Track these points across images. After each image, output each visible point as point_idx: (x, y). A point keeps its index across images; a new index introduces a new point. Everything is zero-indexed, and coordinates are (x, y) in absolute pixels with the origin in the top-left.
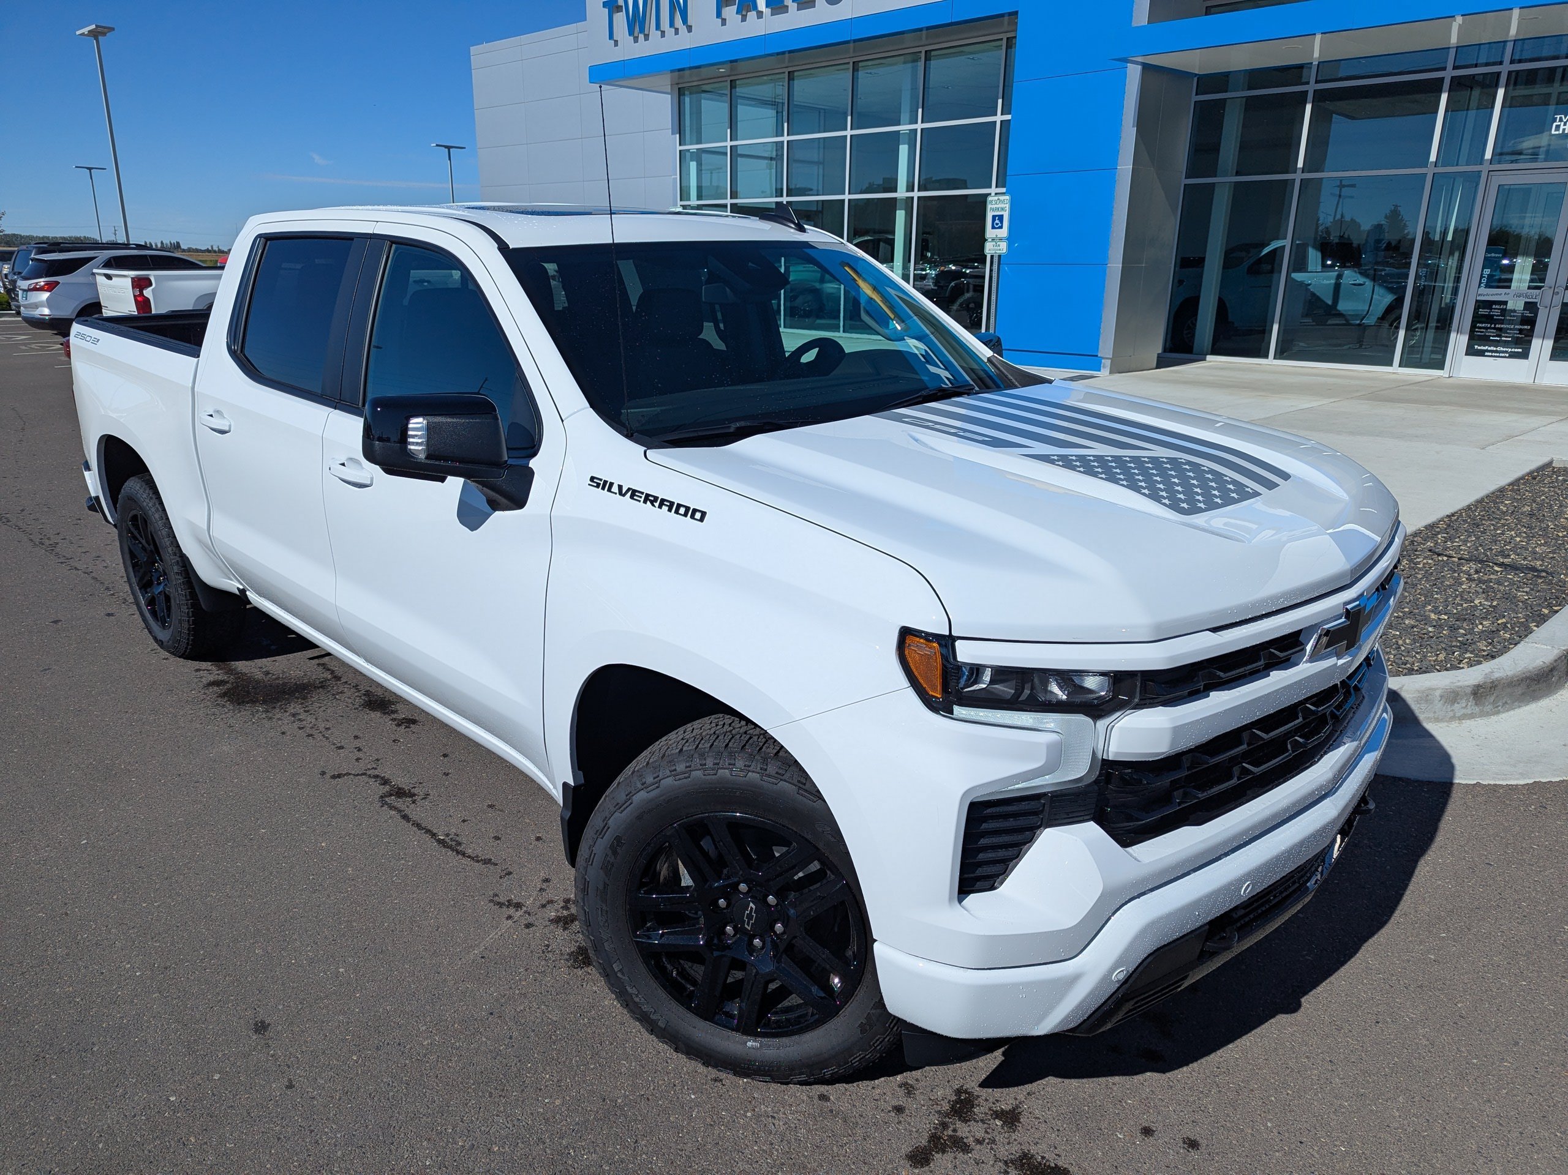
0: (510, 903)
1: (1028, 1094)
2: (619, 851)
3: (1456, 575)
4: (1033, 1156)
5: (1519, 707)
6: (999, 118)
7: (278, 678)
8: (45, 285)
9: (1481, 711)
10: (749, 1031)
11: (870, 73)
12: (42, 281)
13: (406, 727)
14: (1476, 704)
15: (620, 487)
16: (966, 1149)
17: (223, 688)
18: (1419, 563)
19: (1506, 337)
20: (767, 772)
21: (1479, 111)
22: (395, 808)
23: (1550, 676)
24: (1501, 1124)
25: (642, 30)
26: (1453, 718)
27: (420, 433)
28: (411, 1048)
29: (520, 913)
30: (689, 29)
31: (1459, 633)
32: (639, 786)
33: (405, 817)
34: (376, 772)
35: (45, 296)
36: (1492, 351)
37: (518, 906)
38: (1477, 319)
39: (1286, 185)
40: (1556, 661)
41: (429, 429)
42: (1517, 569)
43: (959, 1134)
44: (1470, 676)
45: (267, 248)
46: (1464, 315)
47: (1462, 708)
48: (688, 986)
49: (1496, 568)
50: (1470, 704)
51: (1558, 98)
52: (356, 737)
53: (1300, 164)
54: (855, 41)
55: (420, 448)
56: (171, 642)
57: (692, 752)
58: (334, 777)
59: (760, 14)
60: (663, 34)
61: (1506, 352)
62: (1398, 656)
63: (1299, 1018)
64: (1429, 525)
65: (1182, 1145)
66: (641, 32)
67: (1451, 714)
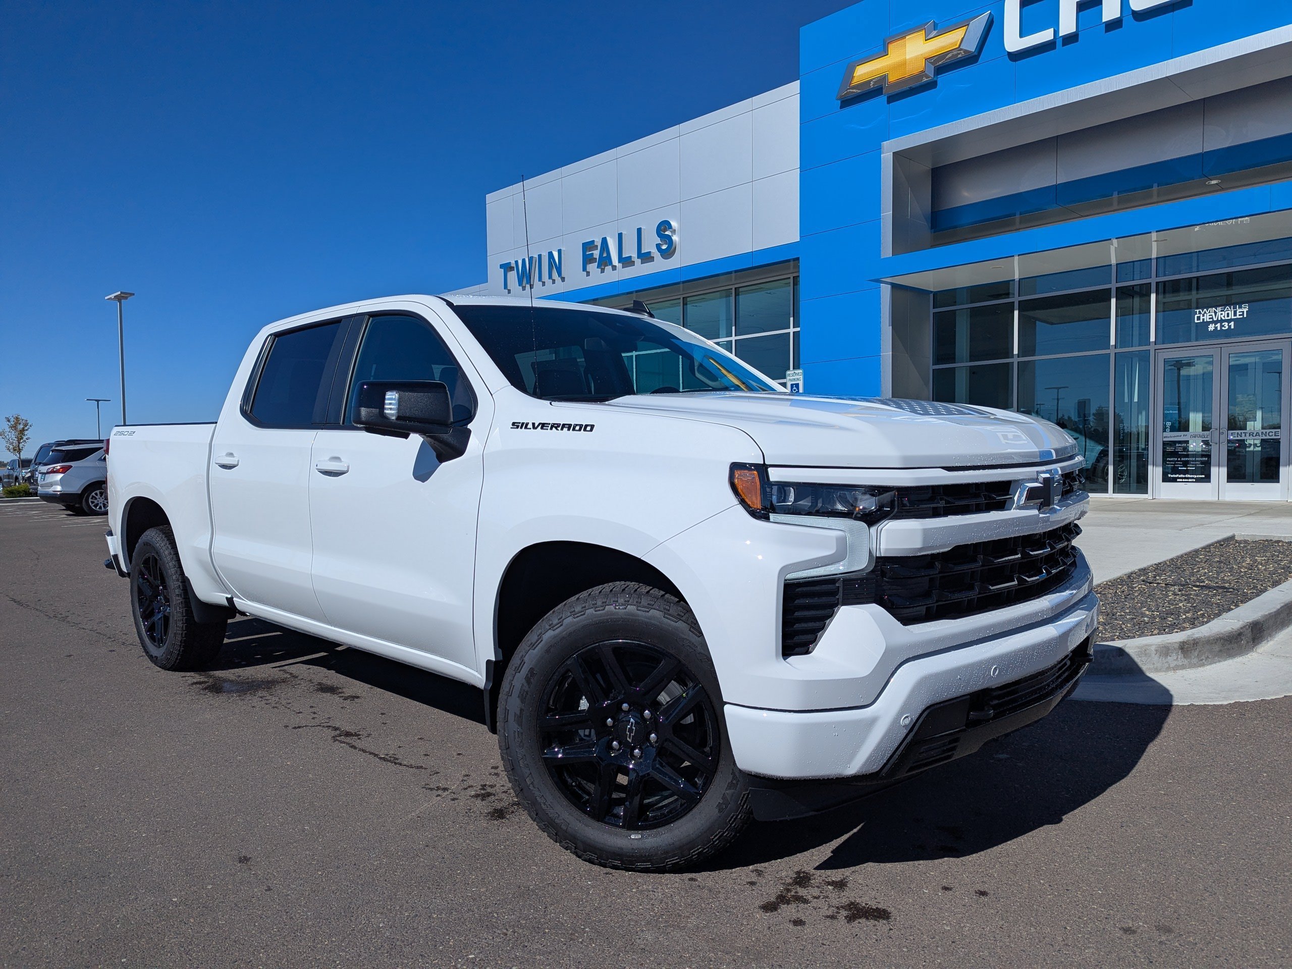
0: (438, 788)
1: (853, 872)
2: (532, 680)
3: (1164, 592)
4: (858, 904)
5: (1219, 661)
6: (791, 330)
7: (248, 679)
8: (61, 468)
9: (1190, 663)
10: (631, 826)
11: (696, 306)
12: (58, 466)
13: (351, 700)
14: (1185, 657)
15: (533, 424)
16: (806, 901)
17: (204, 686)
18: (1135, 587)
19: (1191, 467)
20: (641, 604)
21: (1141, 315)
22: (344, 743)
23: (1239, 639)
24: (1221, 875)
25: (529, 282)
26: (1168, 669)
27: (393, 402)
28: (364, 866)
29: (446, 793)
30: (563, 279)
31: (1168, 620)
32: (548, 627)
33: (354, 747)
34: (329, 724)
35: (59, 476)
36: (1182, 478)
37: (445, 789)
38: (1165, 454)
39: (1008, 366)
40: (1242, 628)
41: (400, 401)
42: (1210, 588)
43: (800, 894)
44: (1178, 637)
45: (275, 343)
46: (1155, 452)
47: (1174, 660)
48: (584, 796)
49: (1194, 588)
50: (1179, 657)
51: (1197, 303)
52: (312, 707)
53: (1016, 352)
54: (684, 282)
55: (393, 412)
56: (164, 655)
57: (586, 598)
58: (295, 728)
59: (614, 268)
60: (544, 284)
61: (1193, 478)
62: (1122, 633)
63: (1061, 826)
64: (1142, 569)
65: (975, 894)
66: (527, 283)
67: (1167, 665)
